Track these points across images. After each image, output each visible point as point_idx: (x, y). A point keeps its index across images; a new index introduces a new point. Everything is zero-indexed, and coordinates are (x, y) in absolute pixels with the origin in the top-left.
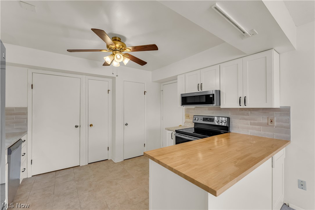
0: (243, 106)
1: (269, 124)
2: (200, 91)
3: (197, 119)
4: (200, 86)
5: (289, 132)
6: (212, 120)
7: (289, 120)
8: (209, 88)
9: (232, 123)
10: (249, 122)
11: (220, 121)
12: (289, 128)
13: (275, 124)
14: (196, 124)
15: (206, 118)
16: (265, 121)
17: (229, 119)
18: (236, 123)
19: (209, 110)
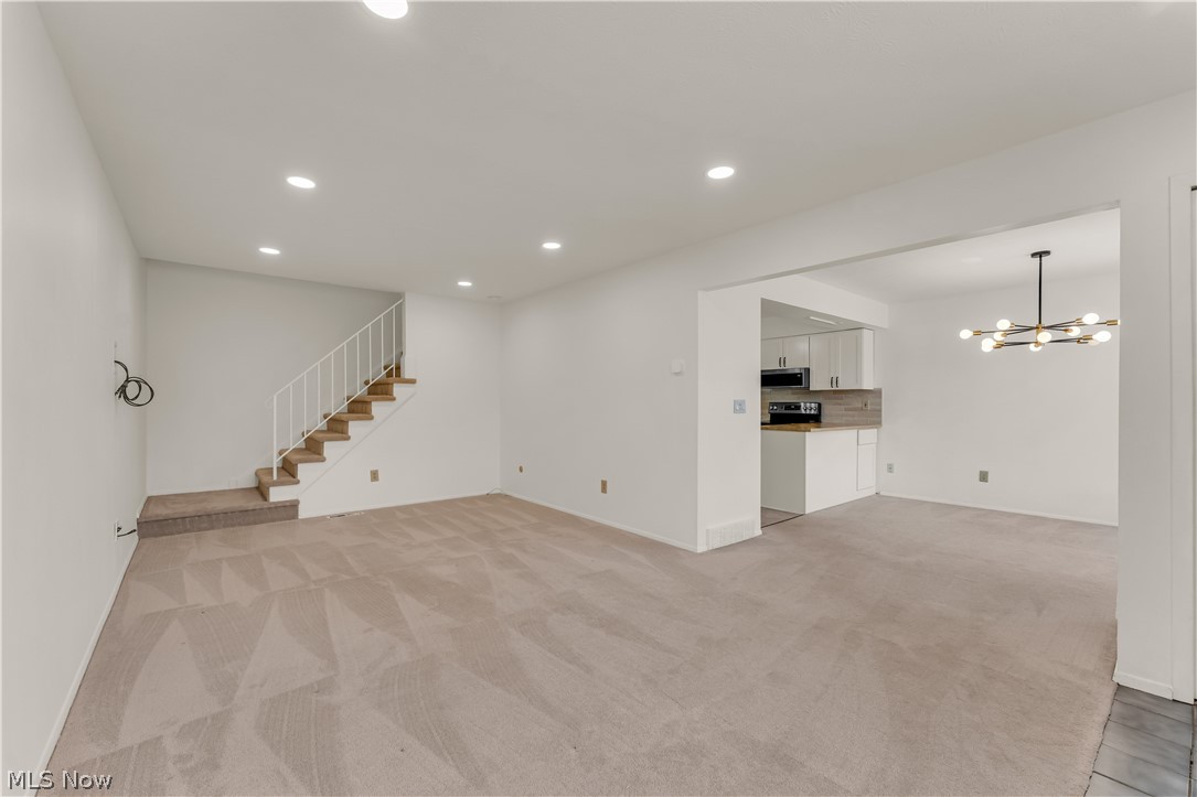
0: (835, 388)
1: (864, 408)
2: (783, 367)
3: (775, 408)
4: (782, 361)
5: (880, 416)
6: (798, 408)
7: (881, 402)
8: (793, 366)
9: (824, 410)
10: (843, 407)
11: (808, 407)
12: (880, 411)
13: (869, 407)
14: (773, 416)
15: (788, 406)
16: (860, 405)
17: (820, 405)
18: (829, 411)
19: (793, 394)
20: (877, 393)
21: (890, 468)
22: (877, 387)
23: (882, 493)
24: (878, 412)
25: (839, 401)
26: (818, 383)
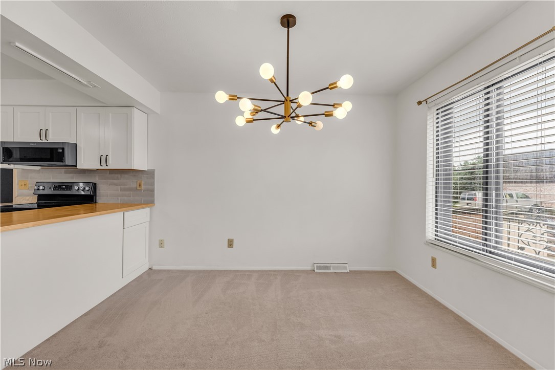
0: (104, 167)
1: (138, 188)
2: (44, 141)
3: (41, 188)
4: (44, 132)
5: (153, 196)
6: (69, 188)
7: (154, 182)
8: (54, 137)
9: (99, 190)
10: (119, 187)
11: (81, 188)
12: (153, 191)
13: (143, 187)
14: (40, 197)
15: (58, 186)
16: (134, 185)
17: (95, 185)
18: (105, 192)
19: (66, 172)
20: (150, 174)
21: (161, 244)
22: (151, 168)
23: (154, 268)
24: (151, 192)
25: (115, 181)
26: (86, 160)
